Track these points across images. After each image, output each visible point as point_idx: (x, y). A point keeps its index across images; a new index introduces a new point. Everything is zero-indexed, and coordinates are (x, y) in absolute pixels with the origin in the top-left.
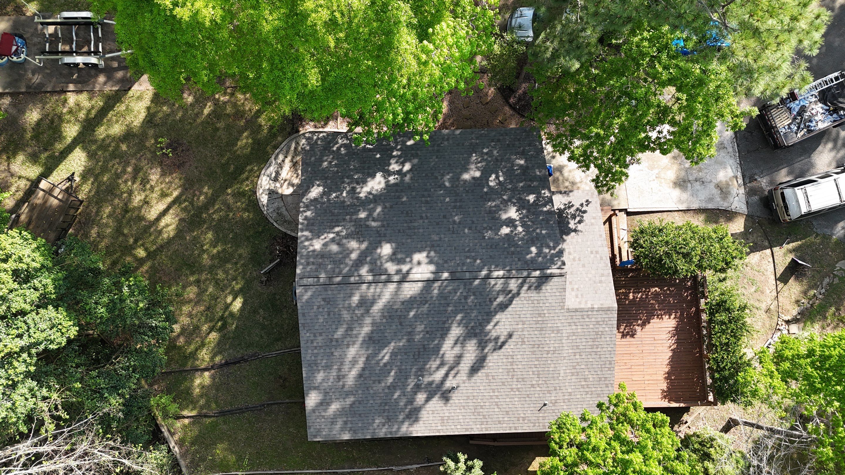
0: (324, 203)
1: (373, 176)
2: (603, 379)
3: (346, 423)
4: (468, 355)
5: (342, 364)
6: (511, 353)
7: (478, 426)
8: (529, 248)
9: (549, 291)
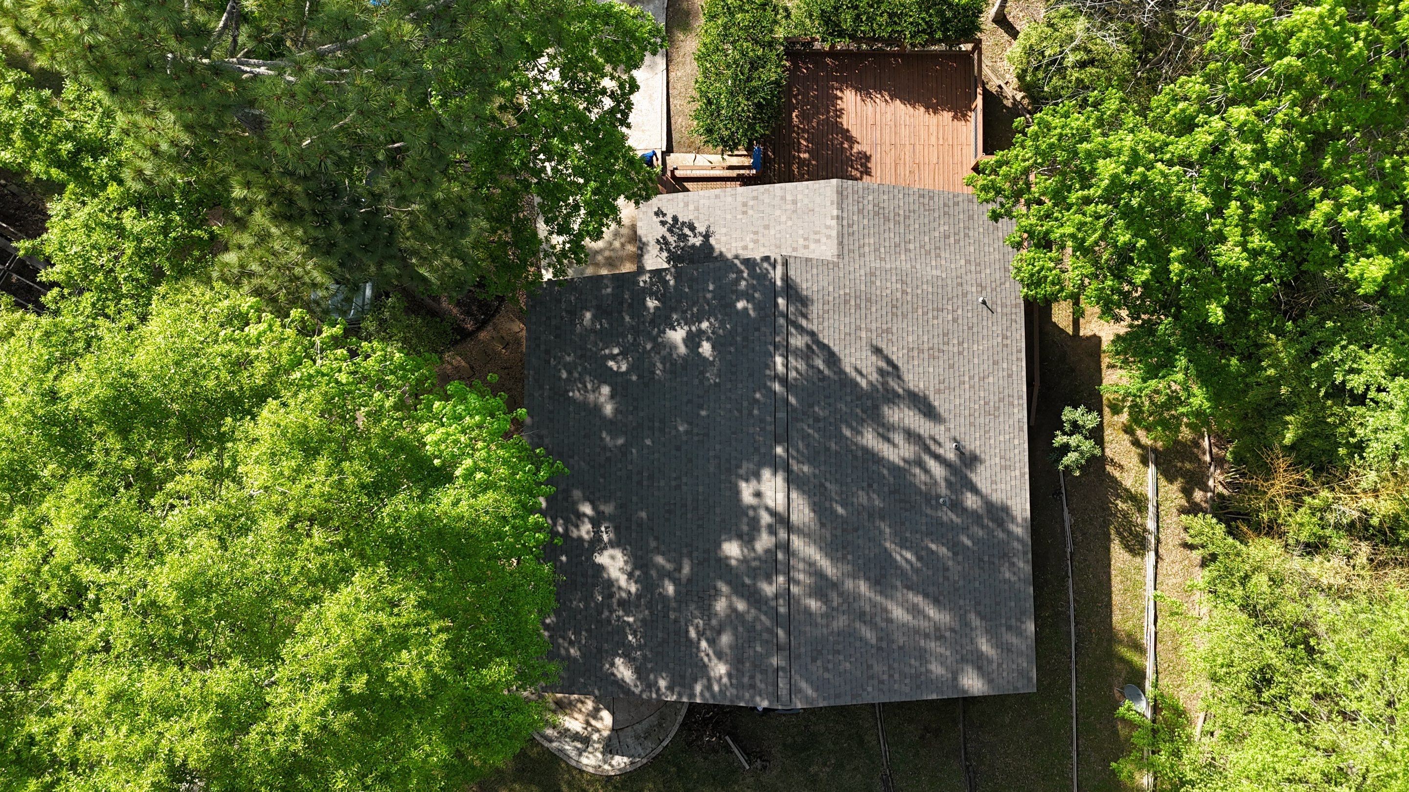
0: (644, 657)
1: (601, 568)
2: (946, 209)
3: (1009, 628)
4: (906, 421)
5: (917, 631)
7: (1016, 410)
8: (738, 312)
9: (810, 284)
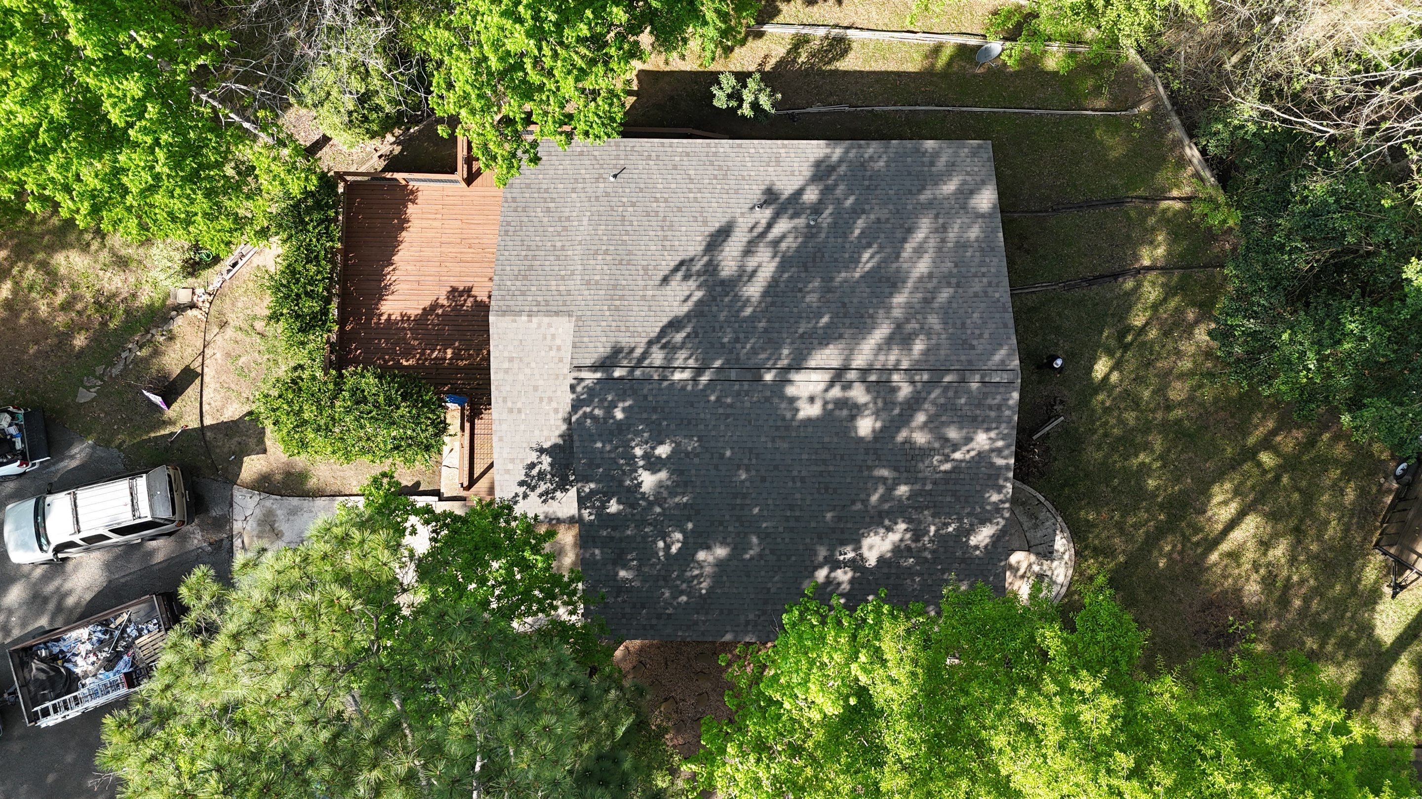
0: (969, 515)
1: (881, 560)
2: (519, 209)
3: (932, 164)
4: (735, 254)
5: (939, 250)
6: (666, 253)
7: (722, 150)
8: (626, 418)
9: (599, 344)
